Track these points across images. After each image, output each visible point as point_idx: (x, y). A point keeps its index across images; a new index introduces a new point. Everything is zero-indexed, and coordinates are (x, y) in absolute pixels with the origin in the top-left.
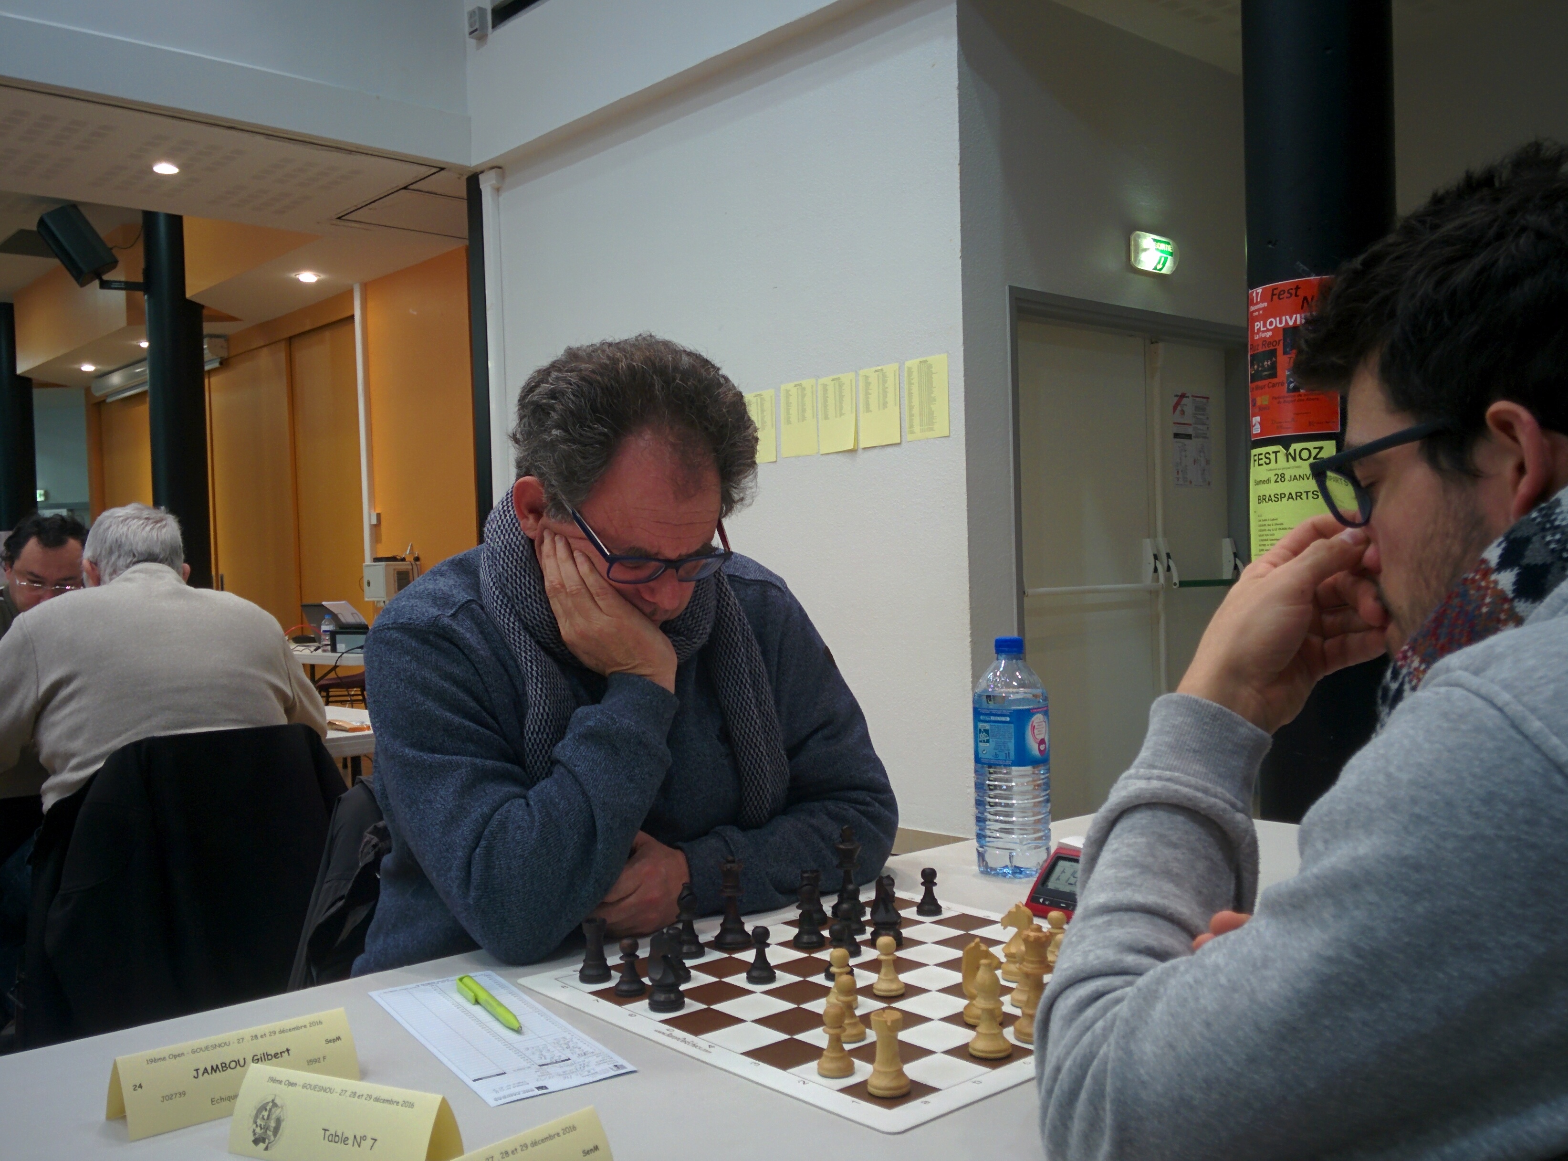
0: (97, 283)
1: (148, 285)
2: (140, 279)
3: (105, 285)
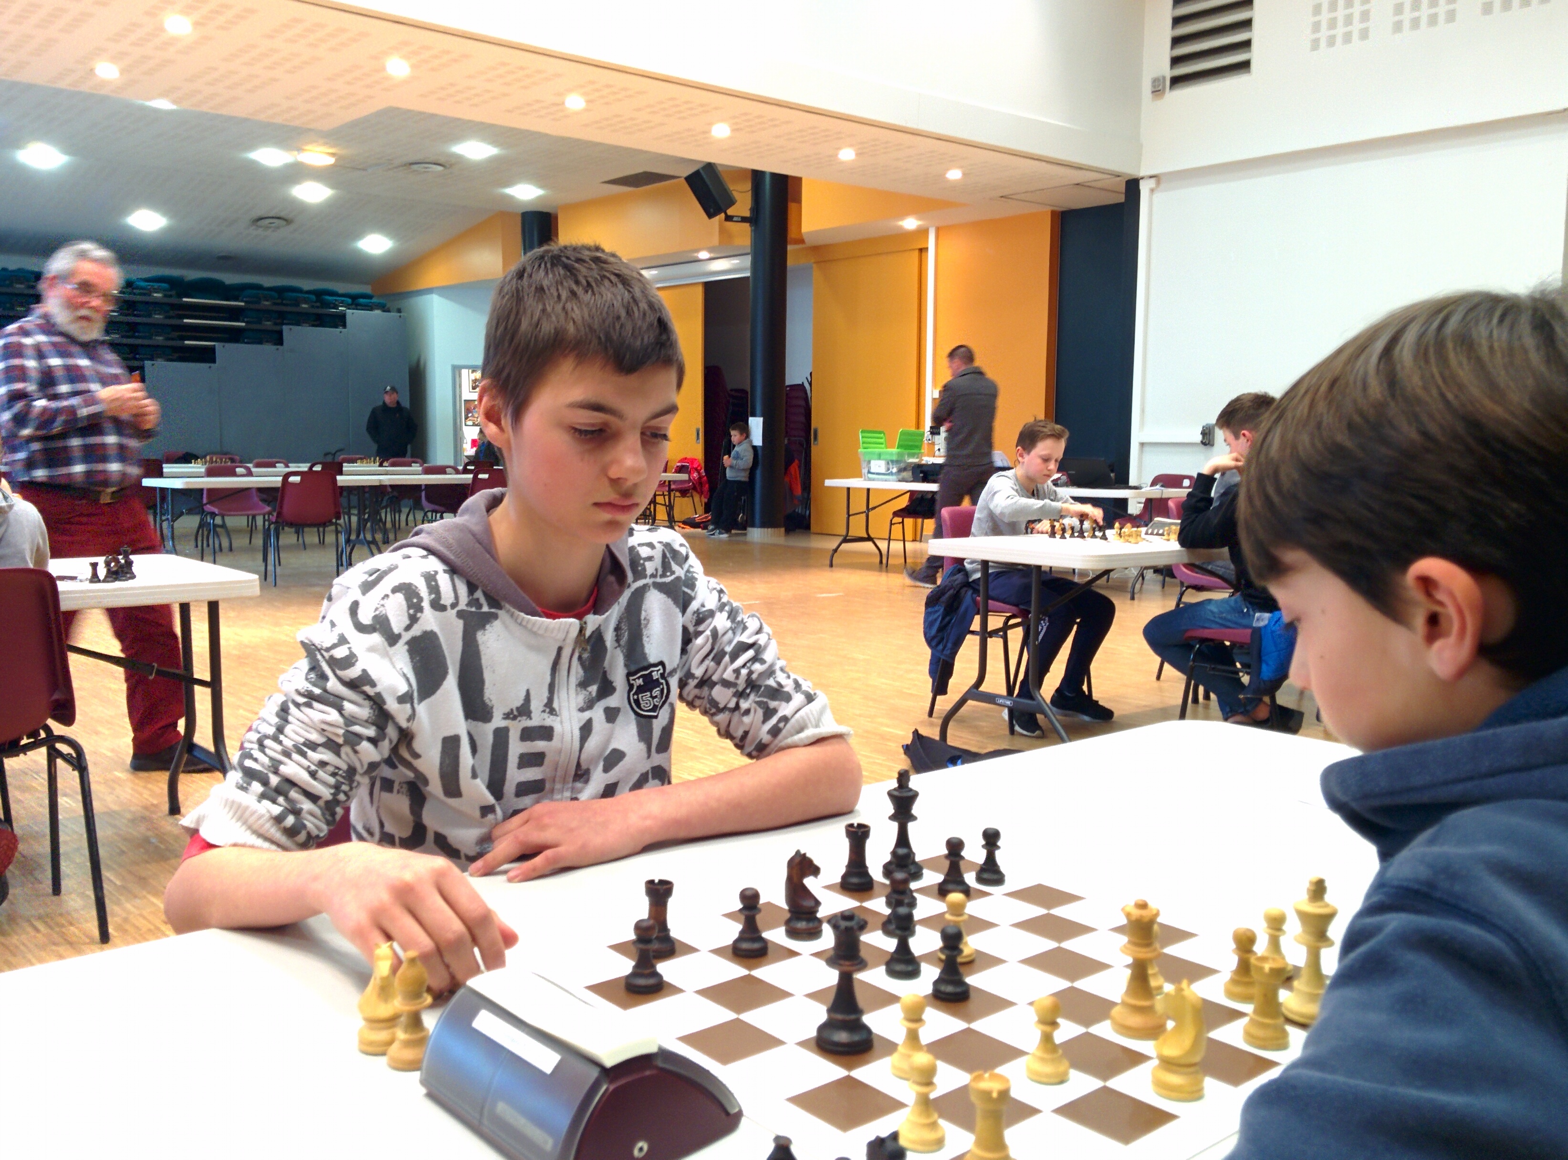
0: (723, 215)
1: (753, 220)
2: (747, 214)
3: (729, 218)
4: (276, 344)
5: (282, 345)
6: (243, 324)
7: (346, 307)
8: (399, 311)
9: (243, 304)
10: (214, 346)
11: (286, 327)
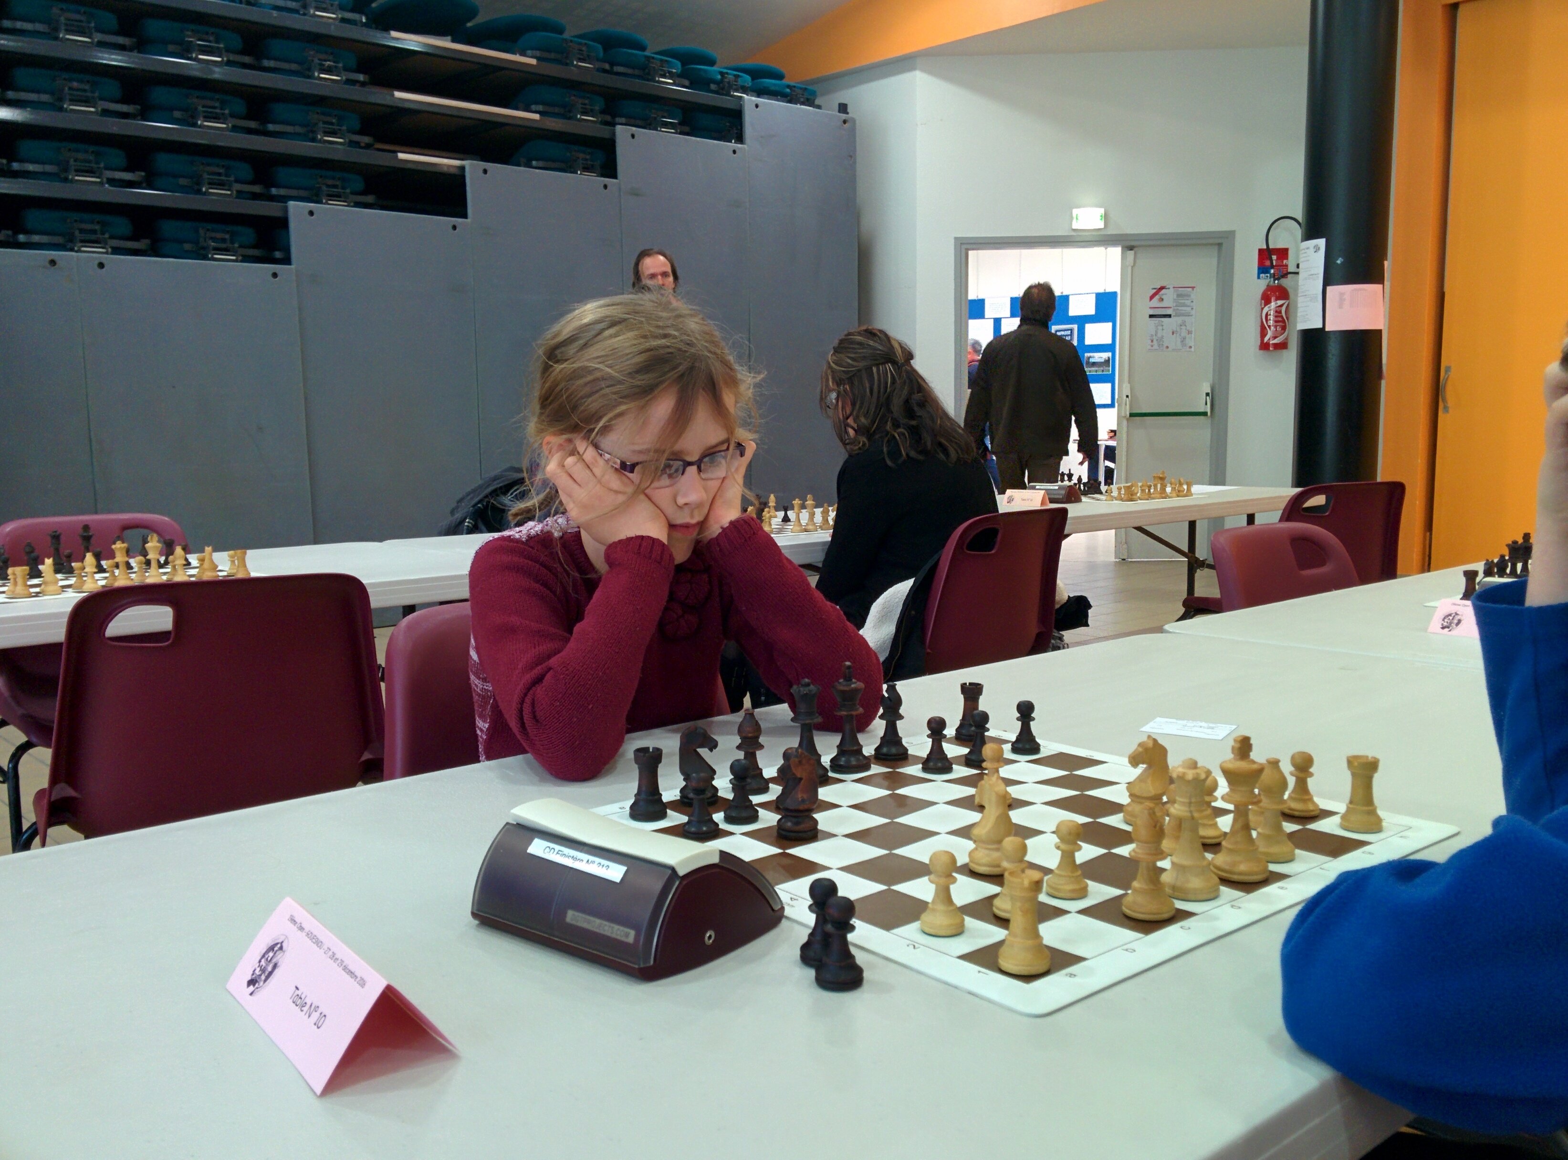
4: (603, 175)
5: (613, 174)
6: (536, 117)
7: (745, 90)
8: (843, 108)
9: (533, 62)
10: (463, 168)
11: (622, 132)
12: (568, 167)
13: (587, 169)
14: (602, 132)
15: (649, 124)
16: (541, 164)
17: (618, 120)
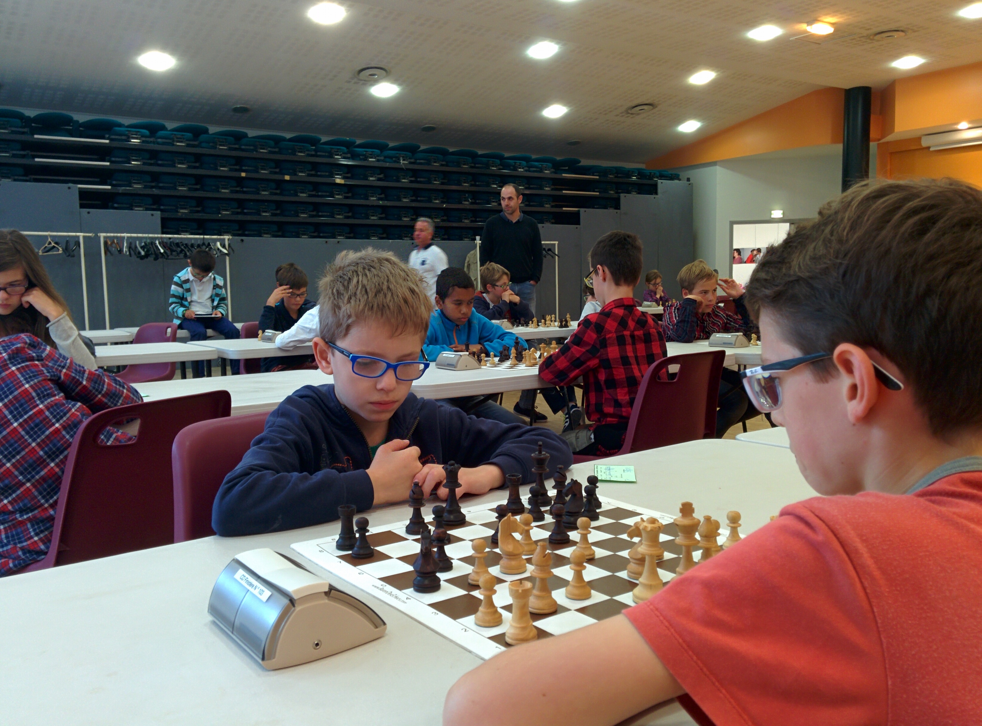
4: (616, 209)
5: (619, 209)
6: (598, 193)
7: (657, 178)
8: (688, 180)
9: (598, 177)
10: (579, 211)
11: (622, 195)
12: (605, 207)
13: (611, 207)
14: (616, 196)
15: (629, 192)
16: (597, 207)
17: (619, 191)
